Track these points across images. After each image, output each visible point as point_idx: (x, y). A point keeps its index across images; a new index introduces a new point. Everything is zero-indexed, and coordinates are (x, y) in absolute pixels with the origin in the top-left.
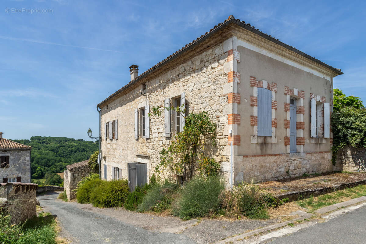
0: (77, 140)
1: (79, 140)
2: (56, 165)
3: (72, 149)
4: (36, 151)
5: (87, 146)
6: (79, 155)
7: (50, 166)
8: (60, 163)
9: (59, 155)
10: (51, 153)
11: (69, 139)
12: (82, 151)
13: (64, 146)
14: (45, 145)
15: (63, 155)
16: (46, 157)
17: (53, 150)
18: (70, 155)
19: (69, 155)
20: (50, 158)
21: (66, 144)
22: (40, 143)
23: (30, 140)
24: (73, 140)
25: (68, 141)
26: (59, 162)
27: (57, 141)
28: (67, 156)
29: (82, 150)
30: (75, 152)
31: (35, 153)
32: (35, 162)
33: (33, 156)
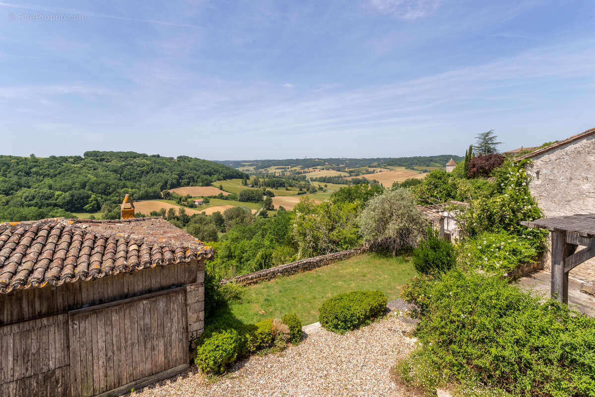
0: (150, 156)
1: (154, 156)
2: (118, 193)
3: (143, 168)
4: (90, 172)
5: (164, 164)
6: (153, 178)
7: (110, 194)
8: (125, 189)
9: (125, 177)
10: (113, 175)
11: (140, 154)
12: (157, 172)
13: (132, 165)
14: (104, 163)
15: (130, 177)
16: (104, 181)
17: (115, 171)
18: (141, 177)
19: (139, 177)
20: (110, 182)
21: (135, 162)
22: (97, 161)
23: (83, 157)
24: (145, 156)
25: (138, 157)
26: (123, 188)
27: (121, 158)
28: (135, 178)
29: (157, 170)
30: (147, 173)
31: (89, 175)
32: (87, 188)
33: (86, 179)
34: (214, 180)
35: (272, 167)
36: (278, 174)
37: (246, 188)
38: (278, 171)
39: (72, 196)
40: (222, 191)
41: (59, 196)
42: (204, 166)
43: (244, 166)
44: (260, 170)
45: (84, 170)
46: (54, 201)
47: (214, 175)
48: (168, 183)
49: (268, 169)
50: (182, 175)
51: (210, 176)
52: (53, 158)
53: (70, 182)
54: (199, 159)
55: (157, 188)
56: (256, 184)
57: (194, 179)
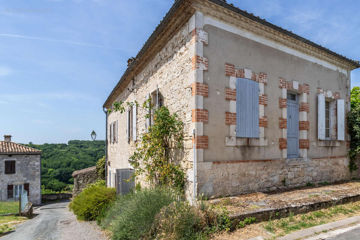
4: (73, 155)
10: (90, 158)
13: (103, 150)
14: (83, 149)
16: (84, 161)
17: (91, 155)
20: (88, 163)
22: (78, 147)
23: (68, 144)
27: (96, 145)
31: (72, 157)
32: (71, 166)
33: (70, 160)
39: (61, 172)
41: (51, 172)
45: (69, 153)
46: (48, 176)
52: (47, 145)
53: (59, 162)
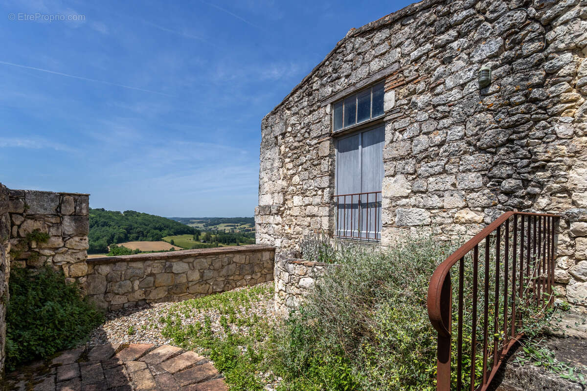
0: (95, 209)
1: (98, 210)
5: (110, 217)
6: (98, 232)
12: (103, 226)
29: (102, 224)
30: (92, 227)
34: (165, 235)
35: (222, 225)
36: (228, 231)
37: (198, 243)
38: (227, 228)
40: (173, 246)
42: (154, 221)
43: (193, 223)
44: (210, 227)
47: (164, 230)
48: (115, 237)
49: (218, 226)
50: (131, 229)
51: (161, 231)
54: (147, 214)
55: (103, 241)
56: (207, 239)
57: (143, 234)
